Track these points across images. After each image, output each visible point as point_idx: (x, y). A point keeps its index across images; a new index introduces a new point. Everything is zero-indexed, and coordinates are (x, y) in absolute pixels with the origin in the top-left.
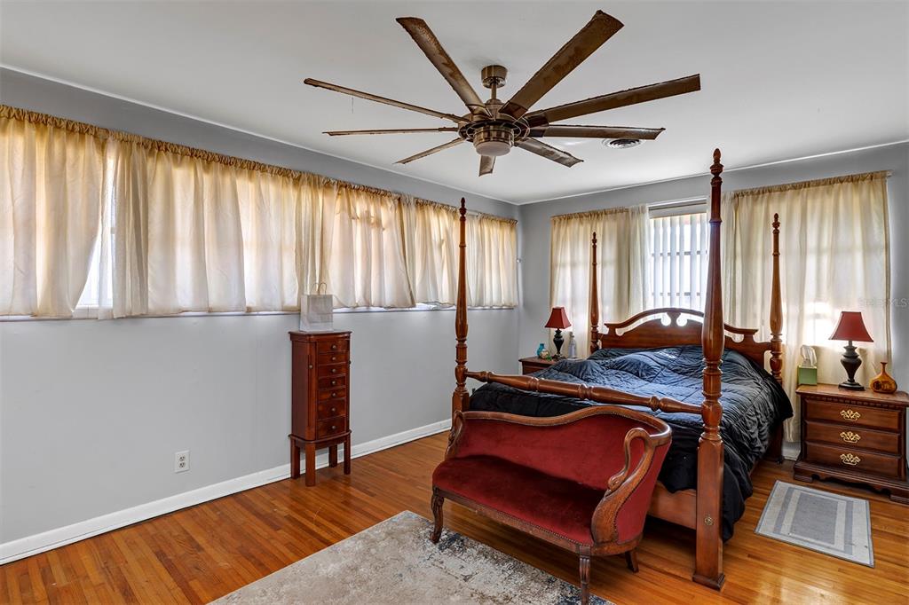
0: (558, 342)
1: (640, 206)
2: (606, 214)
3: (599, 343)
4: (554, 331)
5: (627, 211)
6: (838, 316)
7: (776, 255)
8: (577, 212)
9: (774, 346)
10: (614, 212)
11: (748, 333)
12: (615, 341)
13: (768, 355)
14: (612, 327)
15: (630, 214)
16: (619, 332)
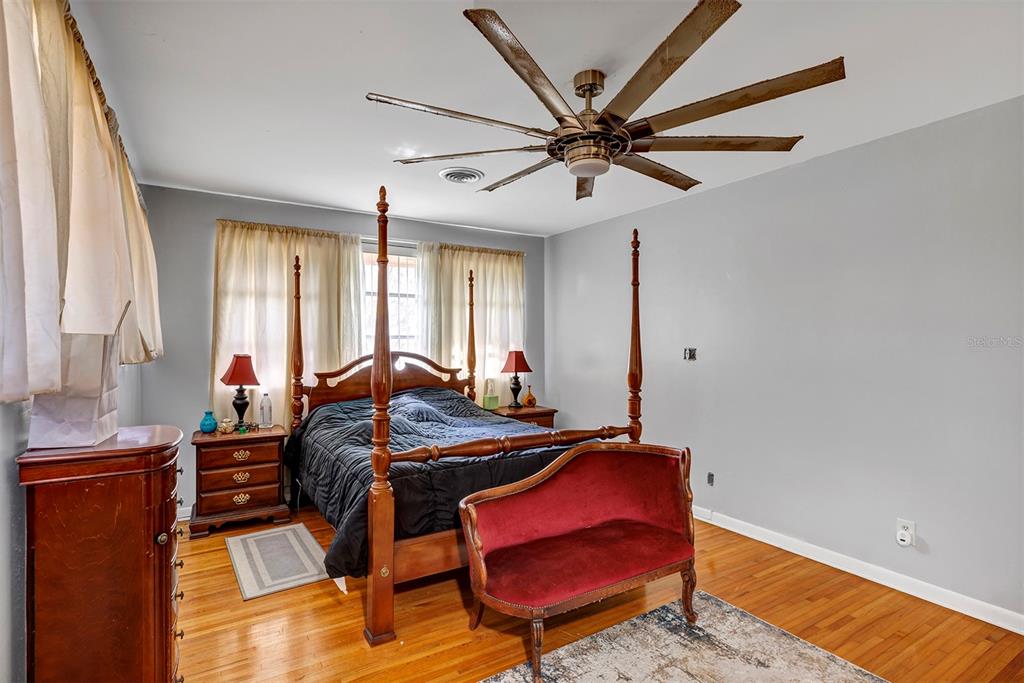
0: (241, 405)
1: (354, 235)
2: (308, 235)
3: (305, 399)
4: (233, 389)
5: (336, 237)
6: (505, 356)
7: (471, 305)
8: (266, 222)
9: (470, 382)
10: (319, 235)
11: (453, 373)
12: (327, 394)
13: (466, 389)
14: (322, 377)
15: (342, 242)
16: (332, 382)
